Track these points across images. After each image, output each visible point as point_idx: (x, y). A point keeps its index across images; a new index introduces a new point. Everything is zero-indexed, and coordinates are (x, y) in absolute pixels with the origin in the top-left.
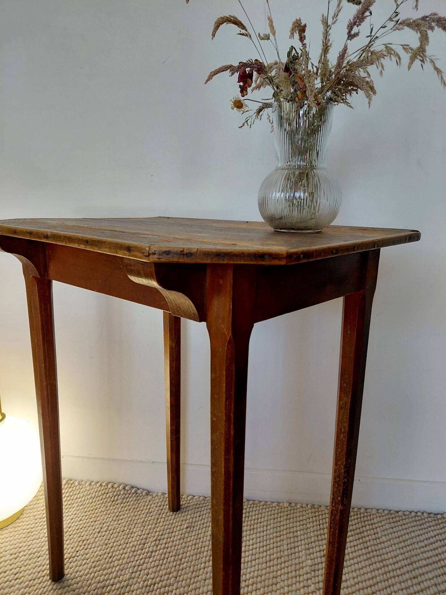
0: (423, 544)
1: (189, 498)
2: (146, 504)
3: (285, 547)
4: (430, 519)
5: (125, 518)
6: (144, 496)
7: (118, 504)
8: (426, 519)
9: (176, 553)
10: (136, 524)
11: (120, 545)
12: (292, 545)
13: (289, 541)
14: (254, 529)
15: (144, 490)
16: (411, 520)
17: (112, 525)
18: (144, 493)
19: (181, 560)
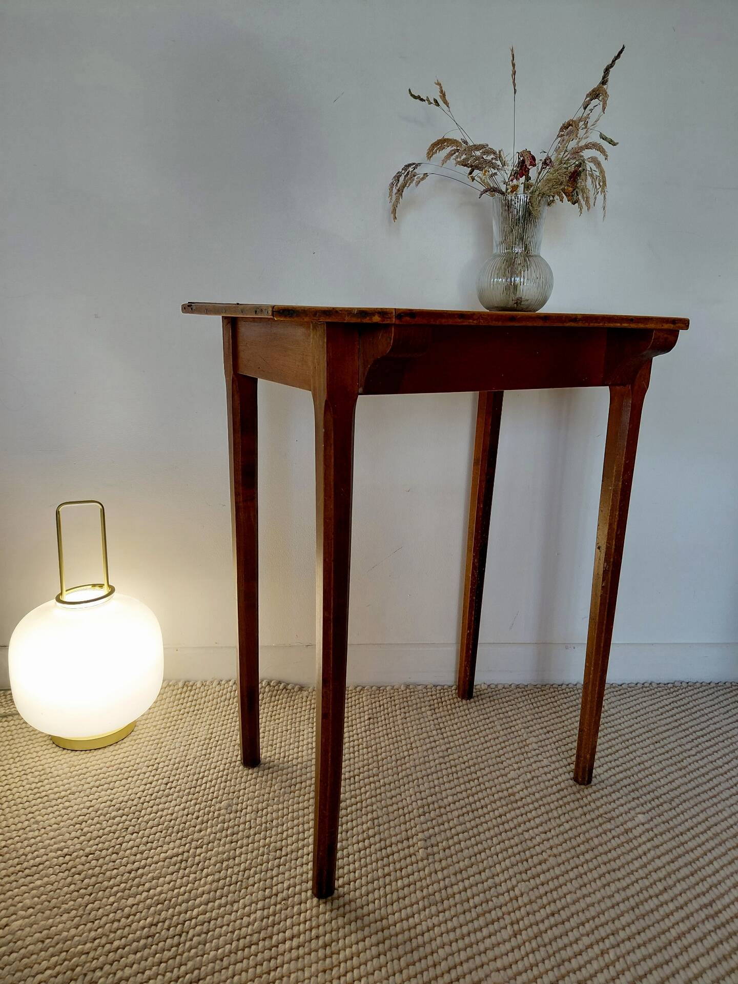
0: (659, 713)
1: (358, 689)
2: (304, 700)
3: (499, 728)
4: (660, 689)
5: (283, 717)
6: (297, 692)
7: (265, 704)
8: (656, 689)
9: (367, 745)
10: (300, 722)
11: (291, 744)
12: (507, 725)
13: (501, 722)
14: (453, 714)
15: (296, 685)
16: (638, 691)
17: (268, 726)
18: (296, 688)
19: (376, 751)
